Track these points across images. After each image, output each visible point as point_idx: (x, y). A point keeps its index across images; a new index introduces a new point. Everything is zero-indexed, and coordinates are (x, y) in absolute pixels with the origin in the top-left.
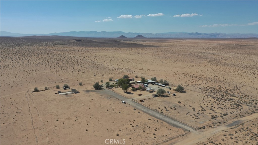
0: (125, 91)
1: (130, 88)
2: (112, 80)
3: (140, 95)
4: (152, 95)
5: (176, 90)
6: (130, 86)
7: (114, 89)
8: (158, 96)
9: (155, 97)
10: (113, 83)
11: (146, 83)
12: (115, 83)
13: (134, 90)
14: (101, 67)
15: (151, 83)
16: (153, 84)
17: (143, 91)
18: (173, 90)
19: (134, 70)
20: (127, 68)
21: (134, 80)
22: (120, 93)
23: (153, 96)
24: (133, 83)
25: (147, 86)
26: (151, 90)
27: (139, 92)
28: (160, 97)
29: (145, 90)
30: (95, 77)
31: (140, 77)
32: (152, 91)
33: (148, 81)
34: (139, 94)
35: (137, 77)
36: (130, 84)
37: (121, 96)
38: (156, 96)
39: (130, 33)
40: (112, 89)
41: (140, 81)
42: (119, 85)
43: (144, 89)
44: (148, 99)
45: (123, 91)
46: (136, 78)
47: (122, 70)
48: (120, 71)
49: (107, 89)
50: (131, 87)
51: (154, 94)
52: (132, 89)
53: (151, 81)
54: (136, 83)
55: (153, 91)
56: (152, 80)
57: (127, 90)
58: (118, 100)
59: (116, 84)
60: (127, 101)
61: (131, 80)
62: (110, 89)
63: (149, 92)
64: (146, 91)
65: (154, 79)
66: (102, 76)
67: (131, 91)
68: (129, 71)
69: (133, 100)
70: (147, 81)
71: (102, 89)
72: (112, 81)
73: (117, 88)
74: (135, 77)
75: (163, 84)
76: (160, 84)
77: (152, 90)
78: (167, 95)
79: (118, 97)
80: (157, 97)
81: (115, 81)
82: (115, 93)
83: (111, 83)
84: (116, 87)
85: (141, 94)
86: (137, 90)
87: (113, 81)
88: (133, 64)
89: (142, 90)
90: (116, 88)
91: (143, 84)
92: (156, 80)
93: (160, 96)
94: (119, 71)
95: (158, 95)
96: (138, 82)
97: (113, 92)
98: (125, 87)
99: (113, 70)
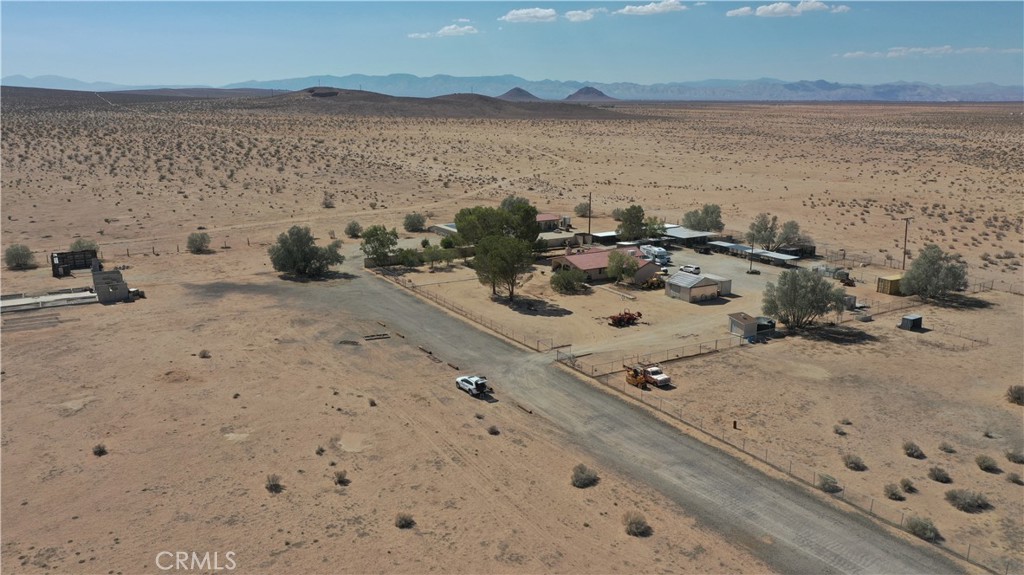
0: (504, 291)
1: (543, 275)
2: (428, 223)
3: (624, 321)
4: (727, 321)
5: (903, 289)
6: (544, 261)
7: (422, 279)
8: (780, 336)
9: (754, 340)
10: (425, 243)
11: (656, 244)
12: (435, 241)
13: (573, 283)
14: (385, 174)
15: (689, 243)
16: (707, 252)
17: (639, 294)
18: (874, 287)
19: (570, 185)
20: (531, 176)
21: (568, 228)
22: (461, 302)
23: (737, 336)
24: (562, 244)
25: (667, 263)
26: (707, 283)
27: (609, 299)
28: (797, 339)
29: (660, 285)
30: (326, 210)
31: (604, 215)
32: (711, 291)
33: (669, 233)
34: (616, 313)
35: (585, 212)
36: (544, 246)
37: (463, 327)
38: (761, 333)
39: (547, 82)
40: (410, 276)
41: (613, 233)
42: (464, 254)
43: (647, 281)
44: (698, 361)
45: (487, 290)
46: (583, 216)
47: (500, 182)
48: (487, 187)
49: (371, 279)
50: (548, 269)
51: (746, 318)
52: (553, 281)
53: (686, 233)
54: (581, 241)
55: (719, 296)
56: (693, 222)
57: (513, 284)
58: (425, 360)
59: (447, 244)
60: (507, 372)
61: (551, 226)
62: (390, 279)
63: (694, 301)
64: (662, 291)
65: (709, 218)
66: (373, 206)
67: (550, 291)
68: (540, 189)
69: (567, 368)
70: (665, 229)
71: (335, 275)
72: (422, 231)
73: (449, 269)
74: (574, 214)
75: (778, 250)
76: (758, 250)
77: (715, 283)
78: (852, 325)
79: (436, 341)
80: (773, 345)
81: (439, 231)
82: (419, 302)
83: (411, 243)
84: (444, 264)
85: (633, 311)
86: (594, 288)
87: (429, 230)
88: (563, 163)
89: (633, 286)
90: (441, 270)
91: (638, 246)
92: (719, 227)
93: (793, 334)
94: (481, 190)
95: (779, 326)
96: (597, 240)
97: (406, 294)
98: (503, 259)
99: (446, 185)
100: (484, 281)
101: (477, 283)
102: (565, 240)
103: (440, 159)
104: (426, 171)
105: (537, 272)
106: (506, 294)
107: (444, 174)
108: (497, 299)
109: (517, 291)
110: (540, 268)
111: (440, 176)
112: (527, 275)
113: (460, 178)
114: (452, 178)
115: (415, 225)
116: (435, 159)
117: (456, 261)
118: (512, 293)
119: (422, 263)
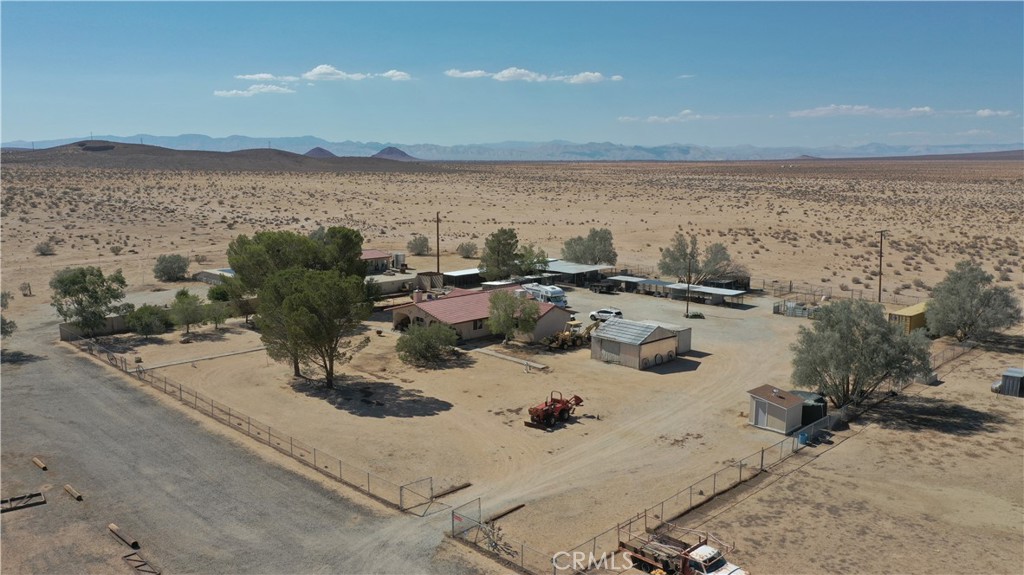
0: (316, 369)
1: (383, 336)
2: (193, 269)
3: (554, 416)
6: (382, 314)
7: (163, 357)
9: (810, 439)
12: (201, 292)
21: (403, 269)
24: (402, 290)
26: (662, 335)
29: (576, 342)
31: (446, 253)
36: (375, 292)
40: (144, 351)
41: (476, 271)
42: (245, 309)
43: (556, 337)
45: (284, 369)
46: (419, 254)
50: (387, 327)
51: (782, 396)
52: (401, 346)
54: (428, 284)
55: (677, 355)
57: (332, 355)
59: (218, 295)
61: (378, 267)
62: (99, 360)
63: (645, 367)
64: (584, 352)
65: (599, 246)
66: (116, 251)
67: (397, 364)
72: (184, 280)
73: (218, 335)
74: (407, 252)
77: (673, 334)
81: (210, 277)
84: (209, 327)
87: (194, 278)
90: (204, 337)
96: (450, 281)
97: (122, 388)
98: (313, 310)
99: (230, 226)
100: (276, 355)
101: (264, 357)
102: (403, 283)
103: (226, 202)
104: (206, 214)
105: (371, 334)
106: (321, 375)
107: (229, 216)
108: (304, 386)
109: (339, 369)
110: (374, 325)
111: (225, 218)
112: (356, 340)
113: (250, 220)
114: (240, 220)
115: (171, 271)
116: (221, 203)
117: (229, 321)
118: (330, 373)
119: (169, 327)
